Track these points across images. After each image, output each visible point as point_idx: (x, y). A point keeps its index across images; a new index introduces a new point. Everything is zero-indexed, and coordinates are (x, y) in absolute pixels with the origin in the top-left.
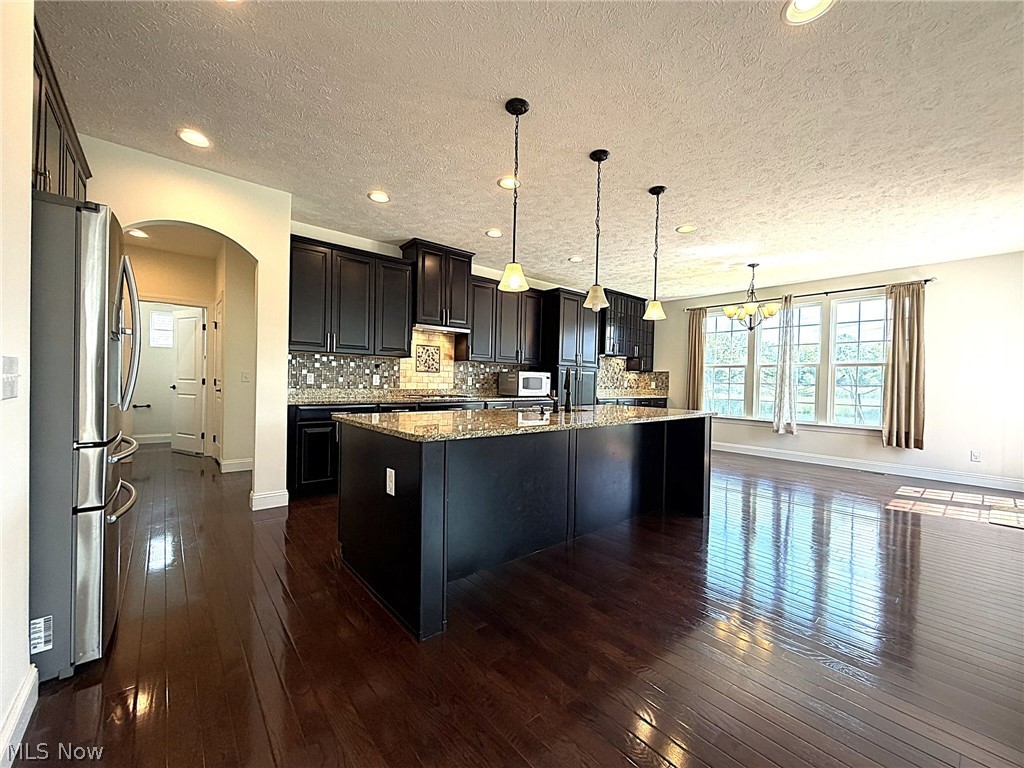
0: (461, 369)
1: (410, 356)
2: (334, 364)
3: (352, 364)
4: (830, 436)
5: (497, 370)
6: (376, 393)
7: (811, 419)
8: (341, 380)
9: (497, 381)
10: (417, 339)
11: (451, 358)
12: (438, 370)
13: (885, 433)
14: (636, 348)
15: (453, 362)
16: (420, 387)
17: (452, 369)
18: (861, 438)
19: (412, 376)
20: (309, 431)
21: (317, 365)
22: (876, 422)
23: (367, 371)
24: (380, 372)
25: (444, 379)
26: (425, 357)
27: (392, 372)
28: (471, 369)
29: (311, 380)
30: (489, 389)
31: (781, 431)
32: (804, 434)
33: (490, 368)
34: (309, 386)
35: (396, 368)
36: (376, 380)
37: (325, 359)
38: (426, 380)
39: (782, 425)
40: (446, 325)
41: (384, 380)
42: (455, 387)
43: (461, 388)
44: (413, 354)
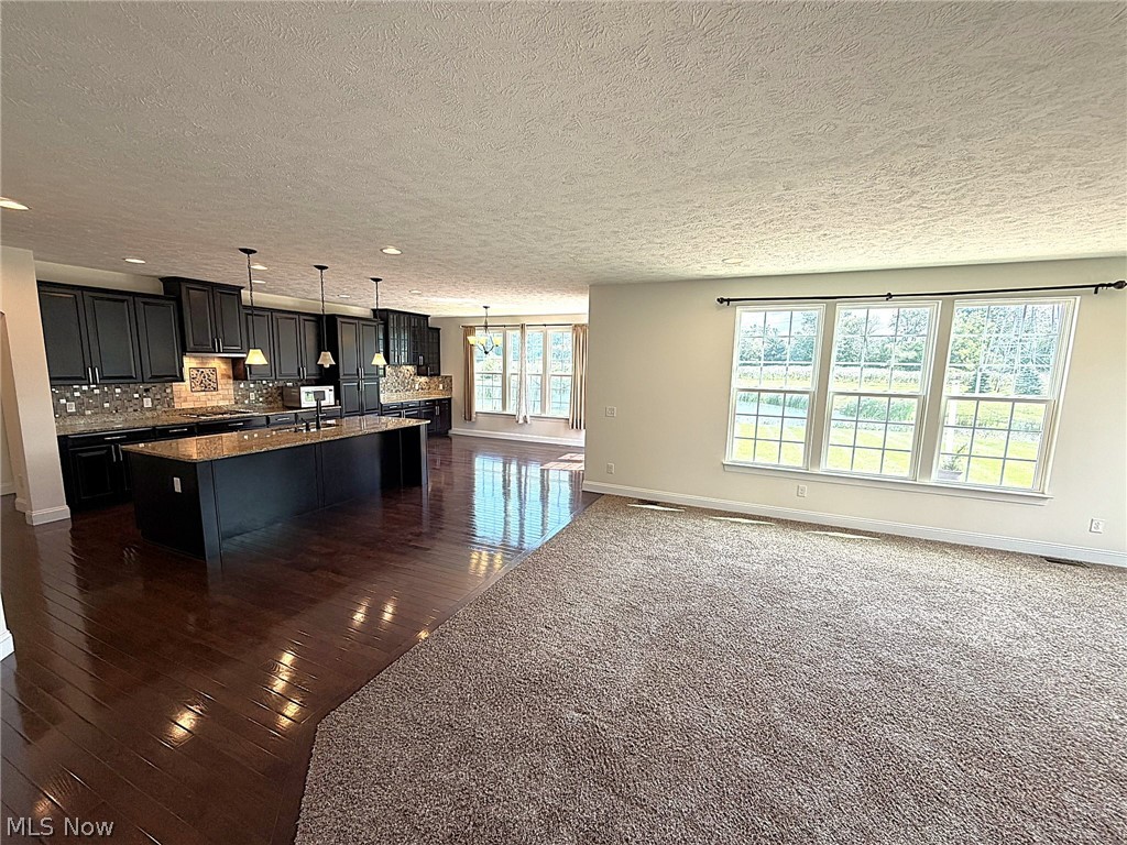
0: (242, 386)
1: (183, 381)
2: (97, 391)
3: (118, 390)
4: (548, 423)
5: (281, 384)
6: (148, 414)
7: (538, 412)
8: (106, 405)
9: (281, 394)
10: (189, 363)
11: (229, 378)
12: (215, 389)
13: (571, 421)
14: (421, 358)
15: (231, 381)
16: (198, 405)
17: (232, 387)
18: (562, 424)
19: (188, 397)
20: (84, 455)
21: (77, 394)
22: (566, 414)
23: (136, 396)
24: (152, 396)
25: (223, 397)
26: (199, 378)
27: (164, 394)
28: (252, 386)
29: (72, 408)
30: (275, 402)
31: (521, 421)
32: (535, 423)
33: (273, 382)
34: (71, 414)
35: (168, 391)
36: (148, 403)
37: (85, 388)
38: (203, 399)
39: (521, 417)
40: (219, 352)
41: (156, 402)
42: (236, 403)
43: (243, 403)
44: (186, 376)
